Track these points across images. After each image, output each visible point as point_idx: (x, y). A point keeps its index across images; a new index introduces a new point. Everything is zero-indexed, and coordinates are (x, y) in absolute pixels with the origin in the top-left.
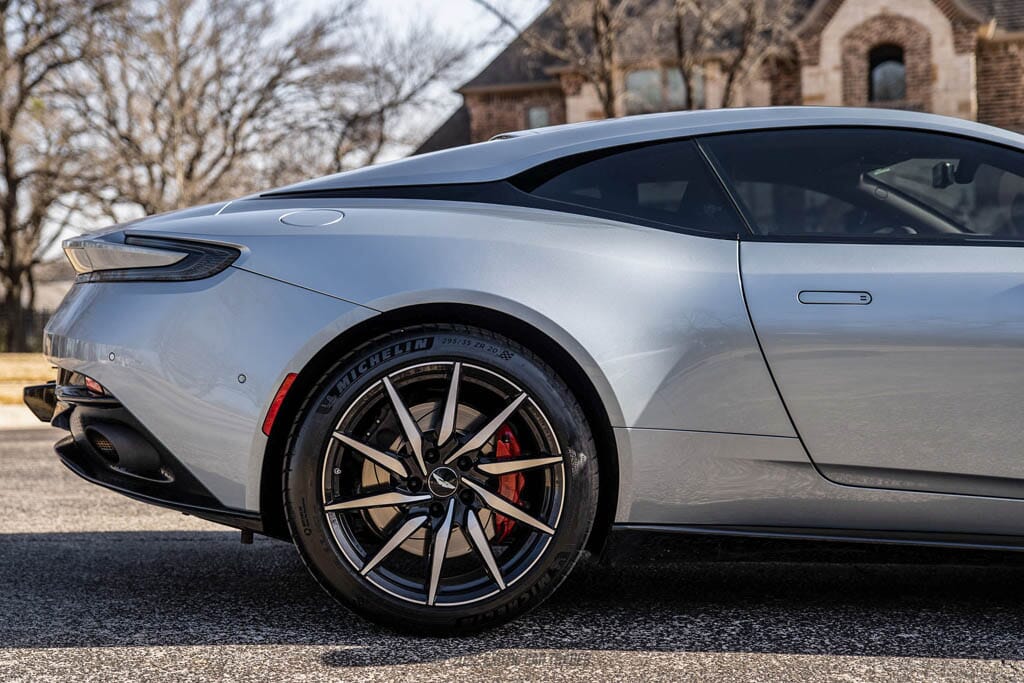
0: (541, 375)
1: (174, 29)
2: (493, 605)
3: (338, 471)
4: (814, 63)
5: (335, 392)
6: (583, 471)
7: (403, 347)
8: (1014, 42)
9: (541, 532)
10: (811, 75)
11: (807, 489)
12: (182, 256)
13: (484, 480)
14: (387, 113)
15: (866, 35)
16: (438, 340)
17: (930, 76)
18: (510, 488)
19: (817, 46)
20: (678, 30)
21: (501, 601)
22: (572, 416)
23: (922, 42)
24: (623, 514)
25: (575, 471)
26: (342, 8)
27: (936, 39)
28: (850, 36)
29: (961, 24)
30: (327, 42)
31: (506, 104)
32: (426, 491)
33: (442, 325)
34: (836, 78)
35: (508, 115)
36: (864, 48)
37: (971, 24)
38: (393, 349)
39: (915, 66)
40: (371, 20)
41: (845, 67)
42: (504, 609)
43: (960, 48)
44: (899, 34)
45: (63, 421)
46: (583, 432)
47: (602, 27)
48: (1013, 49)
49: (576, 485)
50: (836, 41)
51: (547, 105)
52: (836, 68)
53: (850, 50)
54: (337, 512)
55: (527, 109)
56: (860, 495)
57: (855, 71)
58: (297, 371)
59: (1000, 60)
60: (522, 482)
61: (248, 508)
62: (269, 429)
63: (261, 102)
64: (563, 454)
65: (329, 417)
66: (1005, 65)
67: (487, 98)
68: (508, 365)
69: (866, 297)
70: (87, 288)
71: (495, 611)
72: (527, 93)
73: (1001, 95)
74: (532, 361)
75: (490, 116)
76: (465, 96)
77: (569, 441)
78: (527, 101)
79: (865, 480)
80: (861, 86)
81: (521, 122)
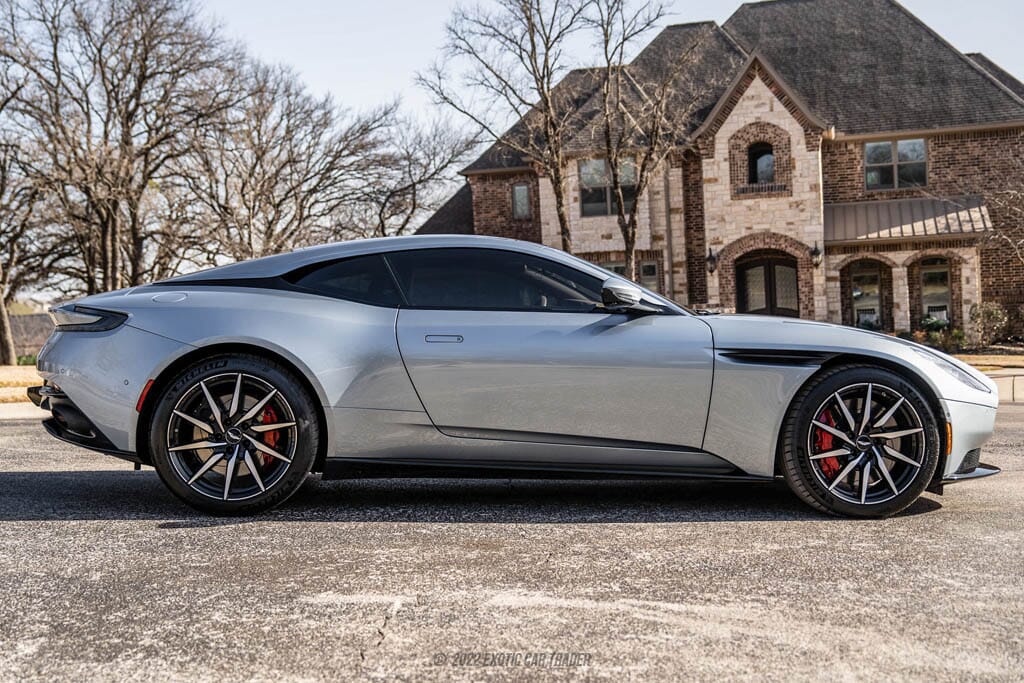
0: (284, 379)
1: (258, 129)
2: (258, 500)
3: (176, 431)
4: (710, 156)
5: (175, 390)
6: (307, 429)
7: (211, 365)
8: (852, 141)
9: (285, 462)
10: (708, 164)
11: (434, 439)
12: (99, 318)
13: (255, 435)
14: (418, 186)
15: (746, 137)
16: (230, 362)
17: (790, 165)
18: (270, 439)
19: (713, 144)
20: (607, 133)
21: (262, 498)
22: (303, 401)
23: (785, 141)
24: (331, 453)
25: (302, 430)
26: (381, 113)
27: (794, 140)
28: (734, 137)
29: (811, 130)
30: (370, 137)
31: (497, 182)
32: (225, 441)
33: (234, 354)
34: (726, 166)
35: (499, 190)
36: (745, 146)
37: (817, 130)
38: (206, 367)
39: (780, 157)
40: (404, 122)
41: (732, 159)
42: (264, 502)
43: (811, 147)
44: (769, 136)
45: (45, 405)
46: (308, 410)
47: (551, 131)
48: (851, 147)
49: (304, 437)
50: (725, 140)
51: (527, 183)
52: (725, 160)
53: (734, 147)
54: (176, 452)
55: (513, 186)
56: (463, 442)
57: (739, 162)
58: (154, 379)
59: (842, 154)
60: (278, 437)
61: (130, 450)
62: (140, 407)
63: (321, 180)
64: (297, 421)
65: (172, 401)
66: (846, 158)
67: (483, 178)
68: (267, 374)
69: (460, 338)
70: (59, 333)
71: (259, 503)
72: (512, 175)
73: (843, 178)
74: (281, 372)
75: (485, 191)
76: (467, 176)
77: (299, 414)
78: (512, 180)
79: (458, 433)
80: (743, 172)
81: (508, 195)
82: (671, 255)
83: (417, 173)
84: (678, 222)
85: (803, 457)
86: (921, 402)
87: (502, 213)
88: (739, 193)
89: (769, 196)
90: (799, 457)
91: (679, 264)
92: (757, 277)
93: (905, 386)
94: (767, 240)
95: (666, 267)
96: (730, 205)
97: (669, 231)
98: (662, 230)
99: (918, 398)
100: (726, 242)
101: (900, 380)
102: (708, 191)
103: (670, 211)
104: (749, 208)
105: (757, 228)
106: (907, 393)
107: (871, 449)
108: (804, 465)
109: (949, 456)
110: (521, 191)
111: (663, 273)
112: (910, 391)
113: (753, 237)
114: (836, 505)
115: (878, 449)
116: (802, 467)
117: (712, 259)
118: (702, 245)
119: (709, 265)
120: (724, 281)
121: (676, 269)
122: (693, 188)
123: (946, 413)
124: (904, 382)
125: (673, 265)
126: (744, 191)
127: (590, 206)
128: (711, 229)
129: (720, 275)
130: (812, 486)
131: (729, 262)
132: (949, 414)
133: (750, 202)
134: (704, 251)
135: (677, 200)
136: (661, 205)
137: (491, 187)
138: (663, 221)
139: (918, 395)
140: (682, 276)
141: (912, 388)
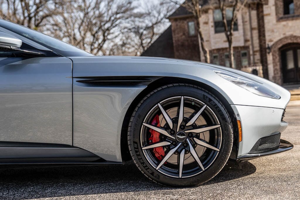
4: (267, 4)
10: (266, 8)
31: (182, 21)
34: (273, 8)
35: (182, 25)
39: (296, 3)
41: (276, 5)
51: (193, 21)
52: (273, 5)
55: (188, 23)
57: (279, 6)
67: (176, 20)
72: (187, 18)
75: (177, 25)
78: (188, 20)
80: (281, 10)
81: (186, 26)
82: (253, 47)
83: (154, 20)
84: (256, 33)
85: (138, 148)
86: (218, 107)
87: (184, 34)
88: (279, 19)
89: (293, 20)
90: (135, 148)
91: (257, 51)
92: (290, 55)
93: (207, 97)
94: (292, 39)
95: (251, 52)
96: (276, 25)
97: (252, 37)
98: (249, 37)
99: (216, 105)
100: (275, 40)
101: (203, 93)
102: (266, 19)
103: (252, 29)
104: (284, 26)
105: (288, 34)
106: (209, 102)
107: (186, 141)
108: (138, 153)
109: (240, 143)
110: (191, 24)
111: (249, 55)
112: (210, 100)
113: (286, 38)
114: (162, 179)
115: (190, 140)
116: (137, 155)
117: (269, 48)
118: (265, 43)
119: (268, 51)
120: (274, 57)
121: (255, 53)
122: (261, 18)
123: (236, 114)
124: (206, 94)
125: (254, 52)
126: (282, 18)
127: (218, 29)
128: (268, 36)
129: (273, 55)
130: (144, 167)
131: (276, 49)
132: (238, 115)
133: (284, 23)
134: (265, 45)
135: (255, 24)
136: (248, 27)
137: (179, 23)
138: (249, 33)
139: (217, 102)
140: (258, 56)
141: (212, 98)
